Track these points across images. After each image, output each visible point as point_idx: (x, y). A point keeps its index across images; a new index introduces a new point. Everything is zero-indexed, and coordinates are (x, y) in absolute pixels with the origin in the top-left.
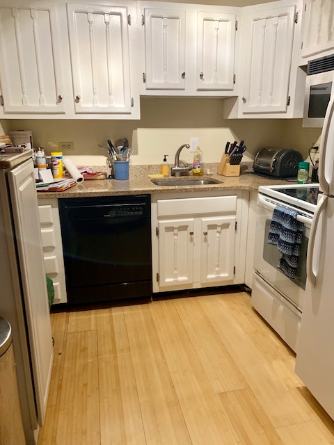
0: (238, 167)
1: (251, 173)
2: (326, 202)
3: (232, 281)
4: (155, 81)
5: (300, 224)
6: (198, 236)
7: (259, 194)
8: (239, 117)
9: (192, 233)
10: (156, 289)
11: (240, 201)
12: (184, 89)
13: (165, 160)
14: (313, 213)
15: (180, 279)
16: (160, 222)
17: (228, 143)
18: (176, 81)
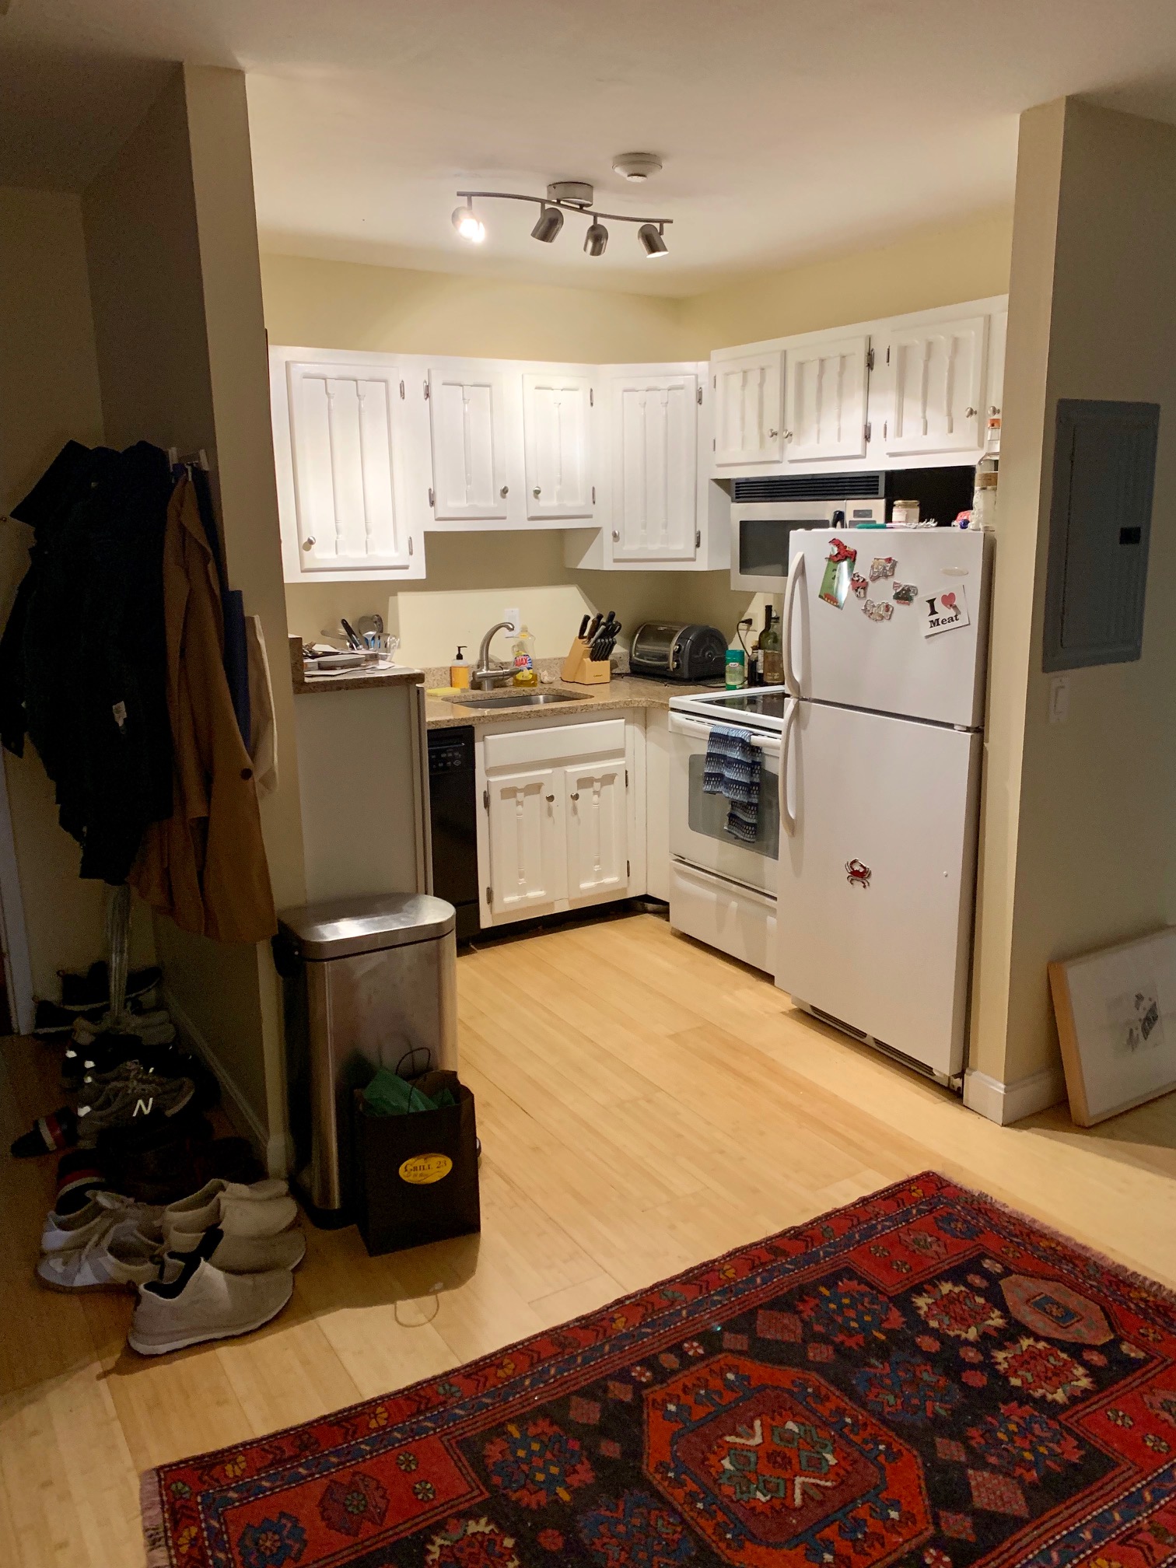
0: (607, 663)
1: (627, 674)
2: (797, 711)
3: (625, 890)
4: (451, 504)
5: (755, 750)
6: (561, 802)
7: (670, 712)
8: (606, 568)
9: (551, 798)
10: (486, 922)
11: (630, 728)
12: (504, 518)
13: (460, 657)
14: (779, 732)
15: (531, 894)
16: (492, 780)
17: (587, 618)
18: (490, 503)
